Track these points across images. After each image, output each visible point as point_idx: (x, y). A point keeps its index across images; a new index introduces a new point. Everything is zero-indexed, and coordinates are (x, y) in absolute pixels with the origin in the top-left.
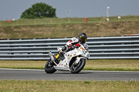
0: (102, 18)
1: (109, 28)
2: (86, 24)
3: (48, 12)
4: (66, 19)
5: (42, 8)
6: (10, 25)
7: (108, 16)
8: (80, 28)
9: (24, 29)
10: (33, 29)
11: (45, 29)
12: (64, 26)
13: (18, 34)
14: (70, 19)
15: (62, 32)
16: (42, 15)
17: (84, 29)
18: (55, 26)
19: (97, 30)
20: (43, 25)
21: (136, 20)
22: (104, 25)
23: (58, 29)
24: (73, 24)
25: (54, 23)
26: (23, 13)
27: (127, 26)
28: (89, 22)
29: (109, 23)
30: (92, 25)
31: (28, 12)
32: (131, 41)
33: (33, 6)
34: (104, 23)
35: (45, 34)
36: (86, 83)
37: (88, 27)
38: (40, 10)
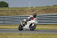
0: (27, 7)
1: (30, 11)
2: (21, 10)
3: (5, 5)
4: (13, 8)
7: (30, 7)
8: (18, 11)
11: (4, 12)
12: (12, 11)
14: (14, 8)
15: (11, 13)
16: (3, 6)
17: (20, 12)
18: (8, 11)
19: (25, 12)
20: (3, 11)
21: (41, 8)
22: (28, 10)
23: (9, 12)
24: (15, 10)
25: (8, 10)
27: (38, 11)
28: (22, 9)
29: (30, 10)
30: (23, 10)
32: (39, 17)
35: (4, 14)
36: (21, 34)
37: (22, 11)
38: (2, 4)
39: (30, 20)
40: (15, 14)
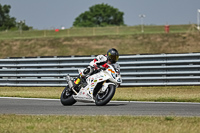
0: (189, 26)
2: (167, 35)
3: (112, 18)
4: (139, 28)
5: (104, 11)
6: (58, 36)
8: (159, 40)
9: (78, 42)
10: (91, 42)
11: (108, 41)
12: (136, 38)
13: (69, 48)
14: (145, 27)
15: (133, 45)
16: (104, 21)
17: (164, 41)
18: (122, 37)
19: (183, 43)
20: (106, 37)
22: (193, 36)
23: (127, 41)
24: (148, 35)
25: (121, 34)
26: (77, 19)
28: (172, 32)
30: (176, 36)
31: (84, 17)
33: (91, 9)
34: (193, 32)
36: (167, 119)
37: (170, 40)
38: (100, 15)
39: (97, 72)
40: (148, 50)
